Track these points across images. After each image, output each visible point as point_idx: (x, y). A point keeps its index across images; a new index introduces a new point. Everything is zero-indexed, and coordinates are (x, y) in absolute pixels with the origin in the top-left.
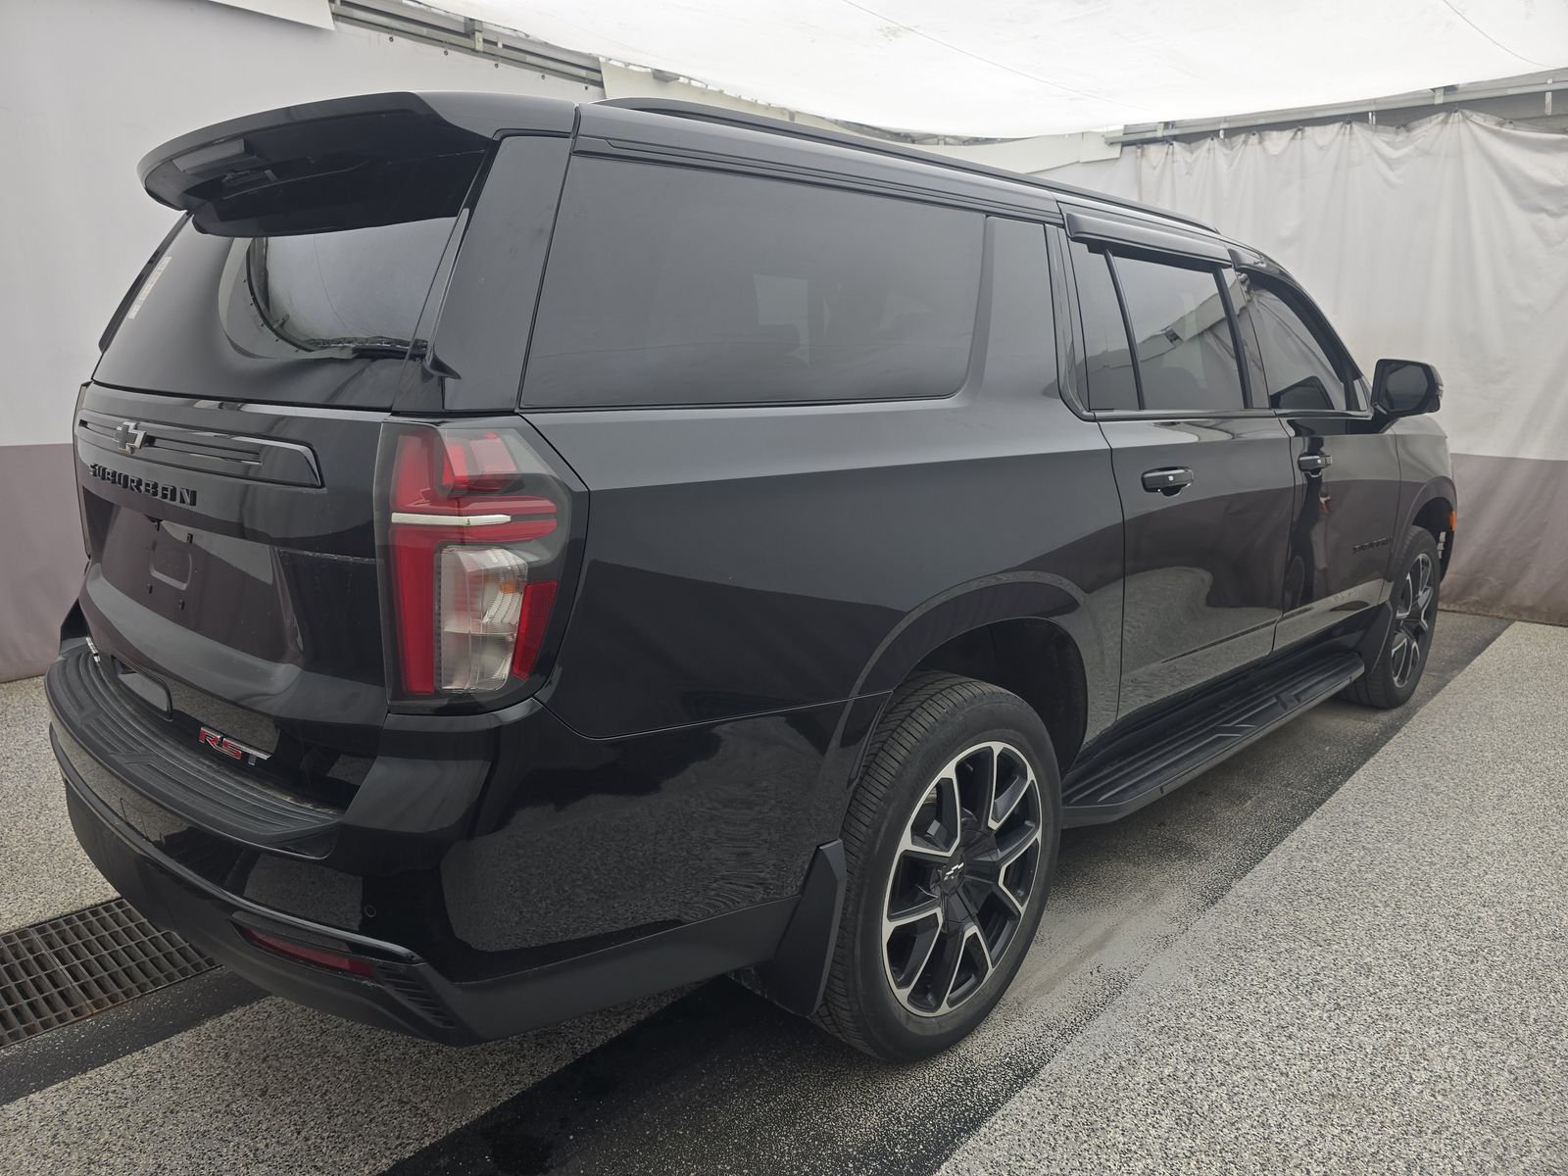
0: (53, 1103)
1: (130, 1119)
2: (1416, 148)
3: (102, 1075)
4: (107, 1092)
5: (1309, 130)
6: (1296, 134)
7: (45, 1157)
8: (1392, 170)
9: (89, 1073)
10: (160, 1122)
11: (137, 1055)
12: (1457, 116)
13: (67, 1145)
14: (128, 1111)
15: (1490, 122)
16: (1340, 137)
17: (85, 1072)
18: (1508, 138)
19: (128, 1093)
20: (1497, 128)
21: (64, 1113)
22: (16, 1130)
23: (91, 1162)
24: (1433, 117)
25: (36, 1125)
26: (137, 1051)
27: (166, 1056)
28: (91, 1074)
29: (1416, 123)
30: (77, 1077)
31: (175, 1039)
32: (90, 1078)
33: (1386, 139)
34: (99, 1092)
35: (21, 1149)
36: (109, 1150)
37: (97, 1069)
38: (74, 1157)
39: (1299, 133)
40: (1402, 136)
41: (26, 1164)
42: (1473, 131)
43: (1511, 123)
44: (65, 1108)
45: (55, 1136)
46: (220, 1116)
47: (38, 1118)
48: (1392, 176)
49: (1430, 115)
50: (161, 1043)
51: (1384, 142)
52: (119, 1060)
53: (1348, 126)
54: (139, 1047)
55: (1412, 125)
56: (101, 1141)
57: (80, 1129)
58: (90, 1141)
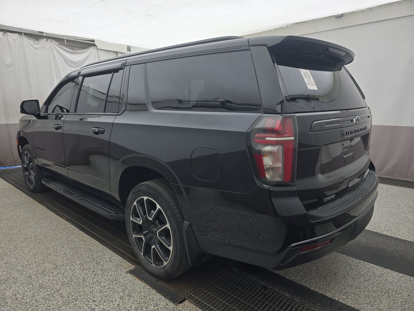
0: (367, 308)
1: (359, 291)
2: (41, 46)
3: (352, 304)
4: (355, 299)
5: (8, 33)
6: (4, 33)
7: (380, 300)
8: (36, 50)
9: (353, 307)
10: (355, 286)
11: (340, 301)
12: (49, 40)
13: (374, 298)
14: (357, 293)
15: (57, 43)
16: (19, 38)
17: (353, 308)
18: (62, 48)
19: (352, 296)
20: (59, 45)
21: (368, 304)
22: (380, 309)
23: (374, 291)
24: (44, 39)
25: (375, 307)
26: (339, 301)
27: (337, 295)
28: (353, 306)
29: (40, 39)
30: (356, 308)
31: (330, 296)
32: (354, 305)
33: (33, 42)
34: (357, 301)
35: (382, 305)
36: (369, 290)
37: (351, 306)
38: (376, 295)
39: (5, 34)
40: (36, 42)
41: (385, 302)
42: (53, 45)
43: (62, 45)
44: (366, 304)
45: (374, 301)
46: (346, 278)
47: (373, 308)
48: (36, 52)
49: (43, 38)
50: (333, 298)
51: (32, 42)
52: (345, 303)
53: (21, 35)
54: (338, 302)
55: (39, 40)
56: (368, 293)
57: (369, 298)
58: (370, 295)
